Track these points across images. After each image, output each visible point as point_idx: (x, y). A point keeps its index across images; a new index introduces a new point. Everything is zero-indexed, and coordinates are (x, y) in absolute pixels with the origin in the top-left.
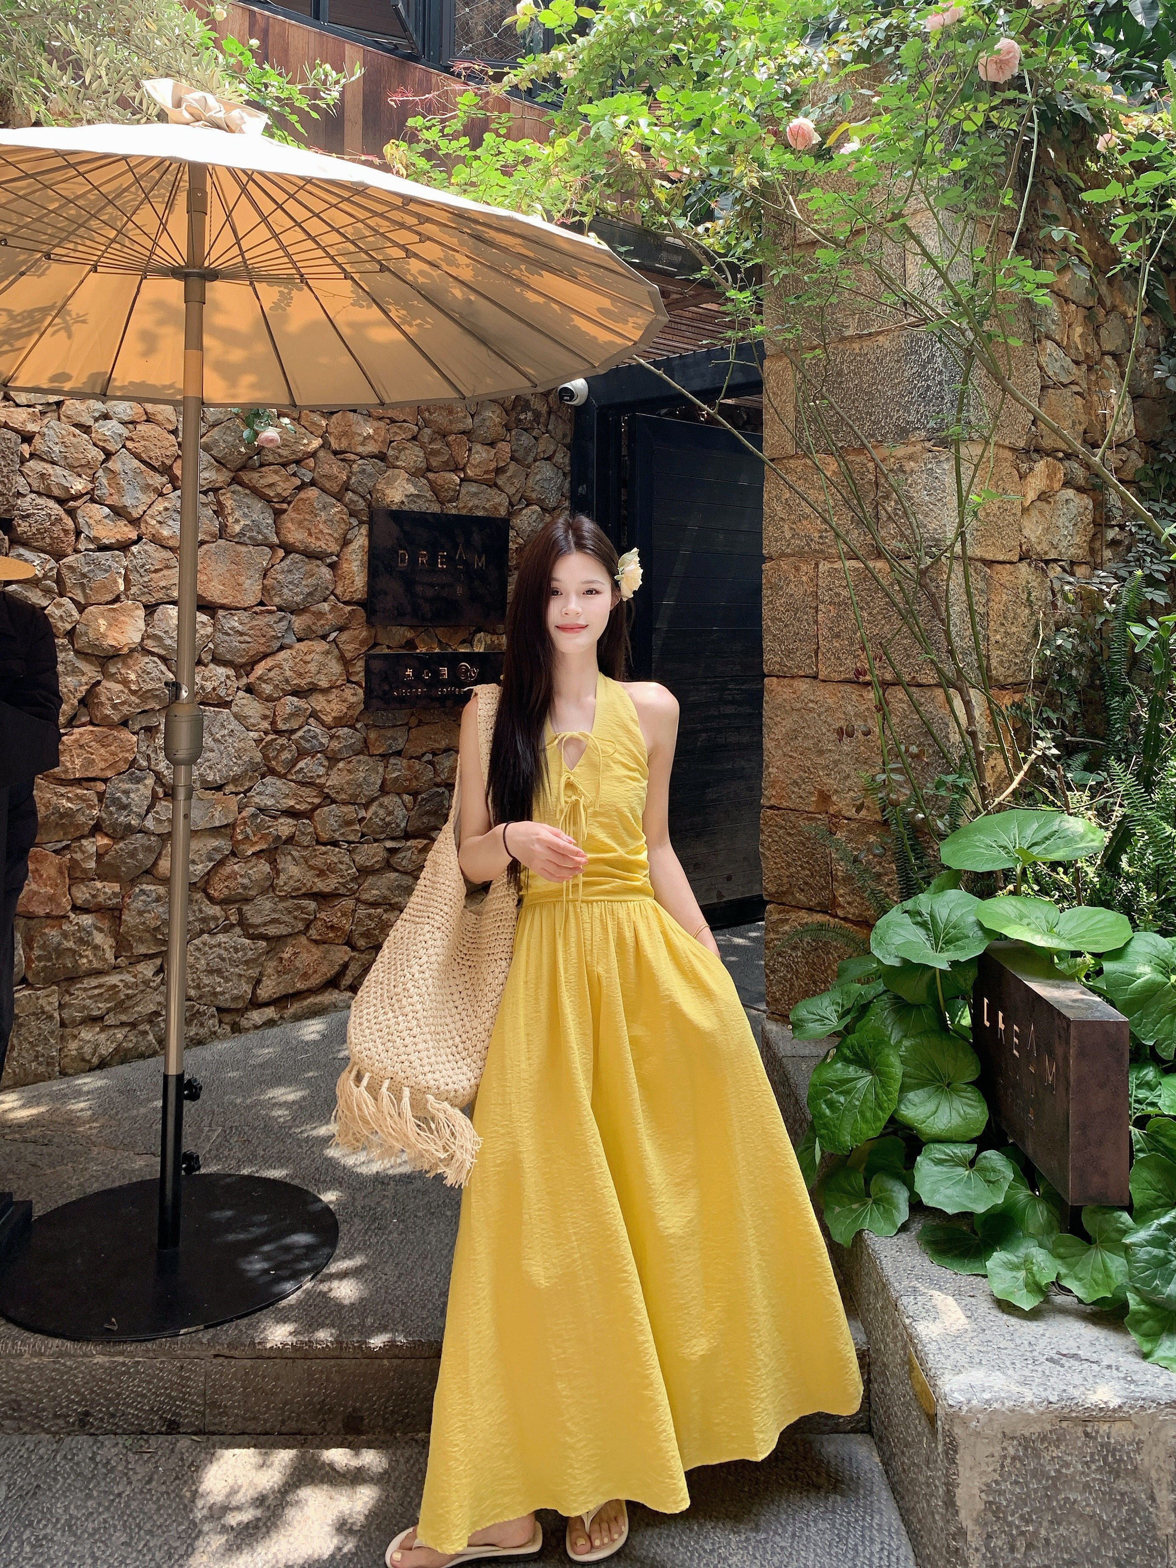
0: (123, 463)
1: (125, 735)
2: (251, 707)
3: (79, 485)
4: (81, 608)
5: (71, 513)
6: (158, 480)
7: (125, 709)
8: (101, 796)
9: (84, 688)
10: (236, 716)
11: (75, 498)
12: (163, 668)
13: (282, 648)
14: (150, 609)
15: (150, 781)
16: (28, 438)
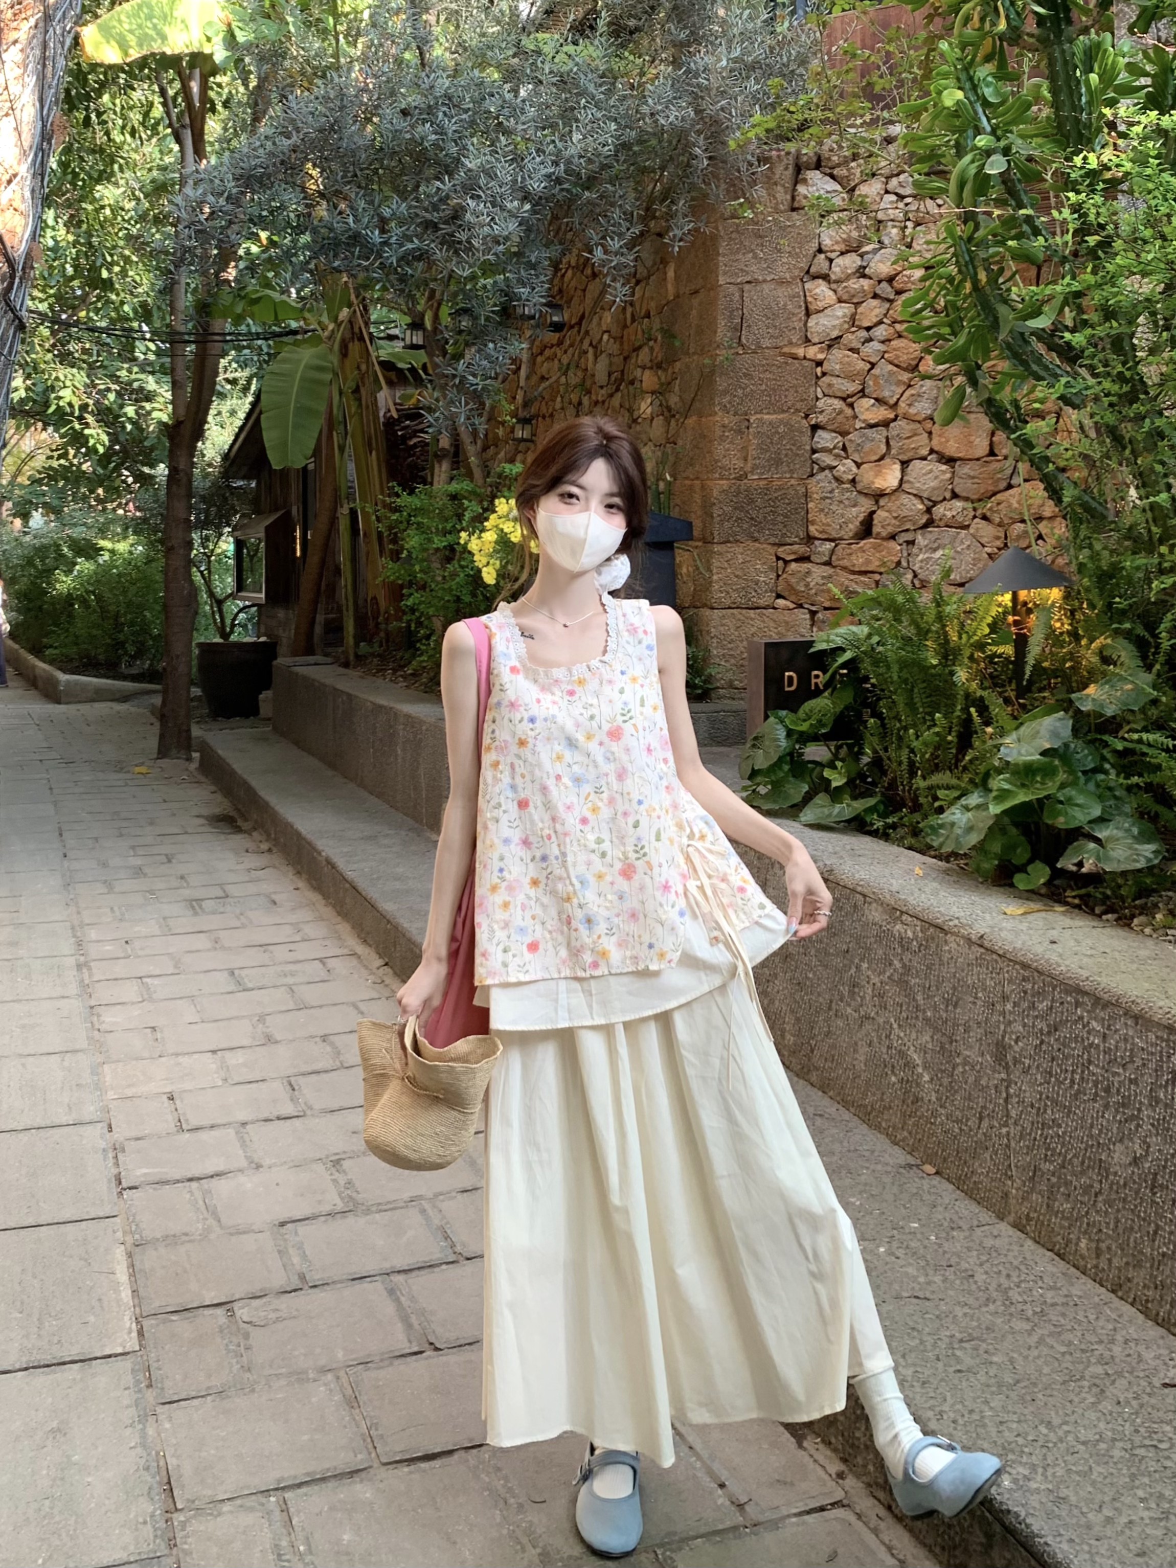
0: (884, 368)
1: (894, 546)
2: (986, 531)
3: (853, 387)
4: (858, 465)
5: (851, 405)
6: (905, 376)
7: (890, 529)
8: (877, 583)
9: (861, 517)
10: (974, 536)
11: (849, 396)
12: (916, 501)
13: (1010, 487)
14: (905, 464)
15: (910, 576)
16: (819, 364)
